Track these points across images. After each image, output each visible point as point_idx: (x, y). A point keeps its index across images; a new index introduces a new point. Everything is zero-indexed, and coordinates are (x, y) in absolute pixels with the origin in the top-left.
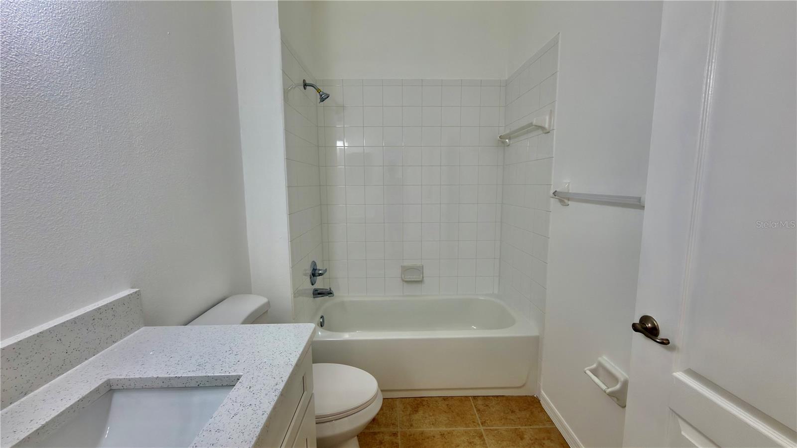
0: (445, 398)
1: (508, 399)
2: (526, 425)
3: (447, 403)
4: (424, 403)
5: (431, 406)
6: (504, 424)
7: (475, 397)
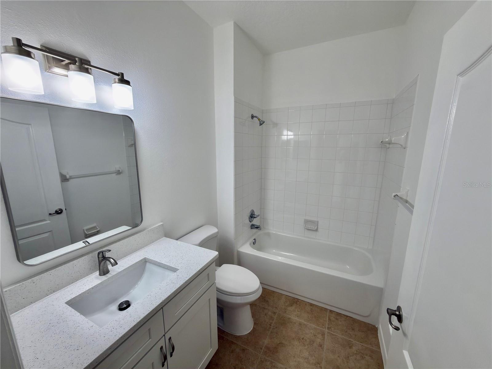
0: (311, 305)
1: (354, 321)
2: (358, 341)
3: (311, 307)
4: (298, 303)
5: (301, 306)
6: (343, 335)
7: (331, 311)
